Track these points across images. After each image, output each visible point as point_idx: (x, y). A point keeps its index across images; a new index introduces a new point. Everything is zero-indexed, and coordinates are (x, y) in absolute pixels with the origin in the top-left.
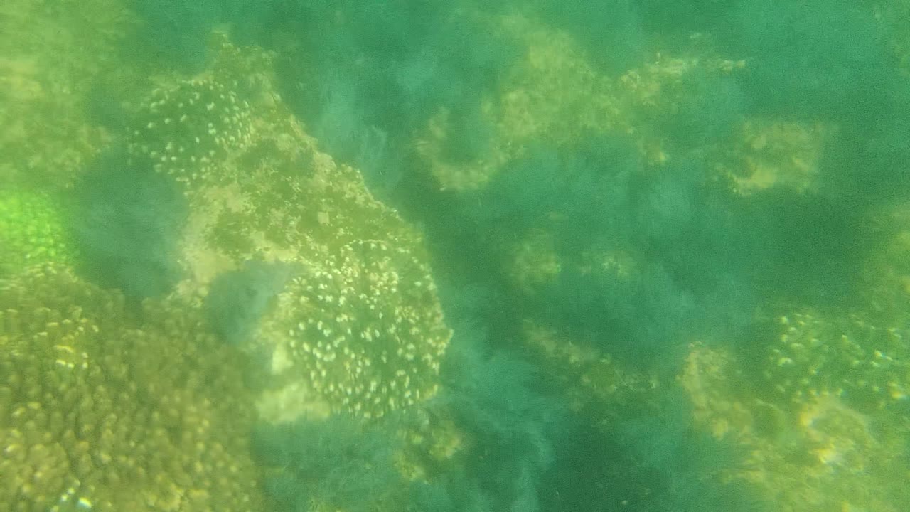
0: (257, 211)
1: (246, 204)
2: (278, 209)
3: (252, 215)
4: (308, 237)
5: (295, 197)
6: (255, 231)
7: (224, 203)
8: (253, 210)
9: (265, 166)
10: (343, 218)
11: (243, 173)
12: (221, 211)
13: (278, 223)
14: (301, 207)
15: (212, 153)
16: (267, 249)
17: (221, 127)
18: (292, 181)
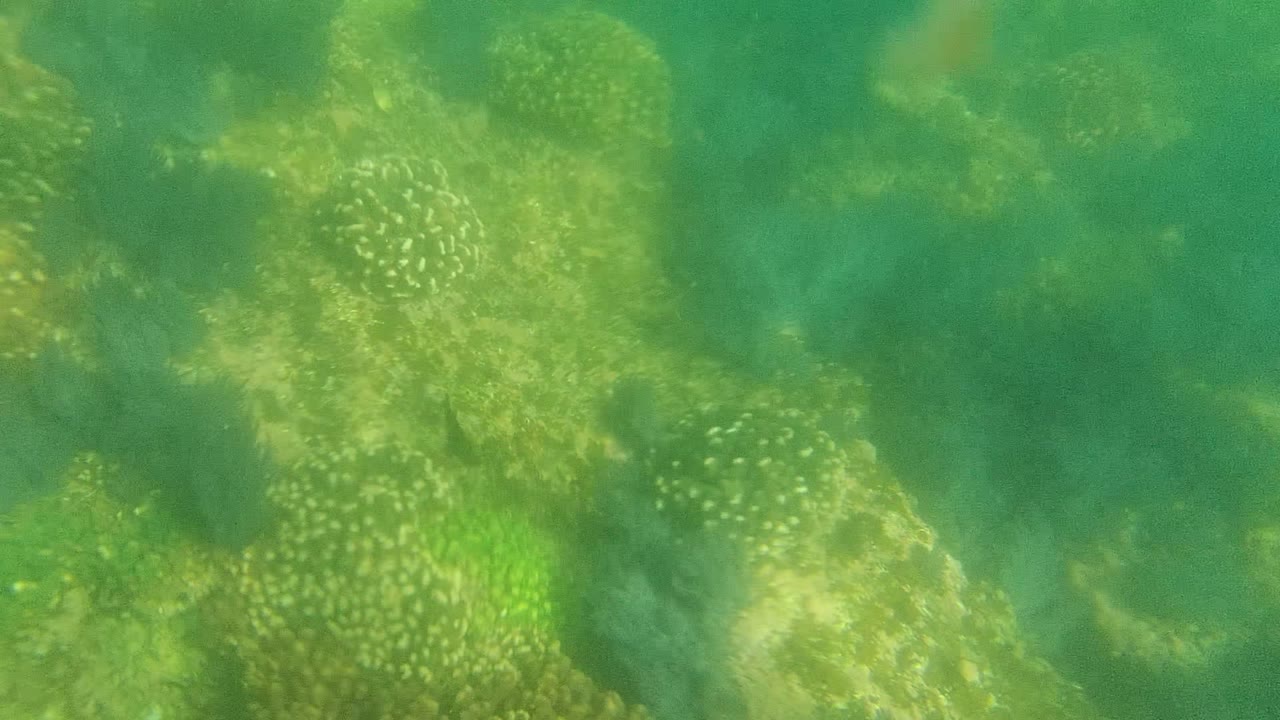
0: (855, 626)
1: (838, 613)
2: (890, 633)
3: (845, 633)
4: (941, 696)
5: (921, 624)
6: (853, 662)
7: (805, 601)
8: (847, 624)
9: (870, 558)
10: (992, 676)
11: (835, 562)
12: (797, 613)
13: (888, 657)
14: (930, 642)
15: (794, 520)
16: (874, 700)
17: (814, 484)
18: (912, 593)
